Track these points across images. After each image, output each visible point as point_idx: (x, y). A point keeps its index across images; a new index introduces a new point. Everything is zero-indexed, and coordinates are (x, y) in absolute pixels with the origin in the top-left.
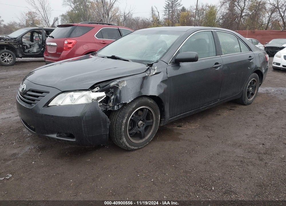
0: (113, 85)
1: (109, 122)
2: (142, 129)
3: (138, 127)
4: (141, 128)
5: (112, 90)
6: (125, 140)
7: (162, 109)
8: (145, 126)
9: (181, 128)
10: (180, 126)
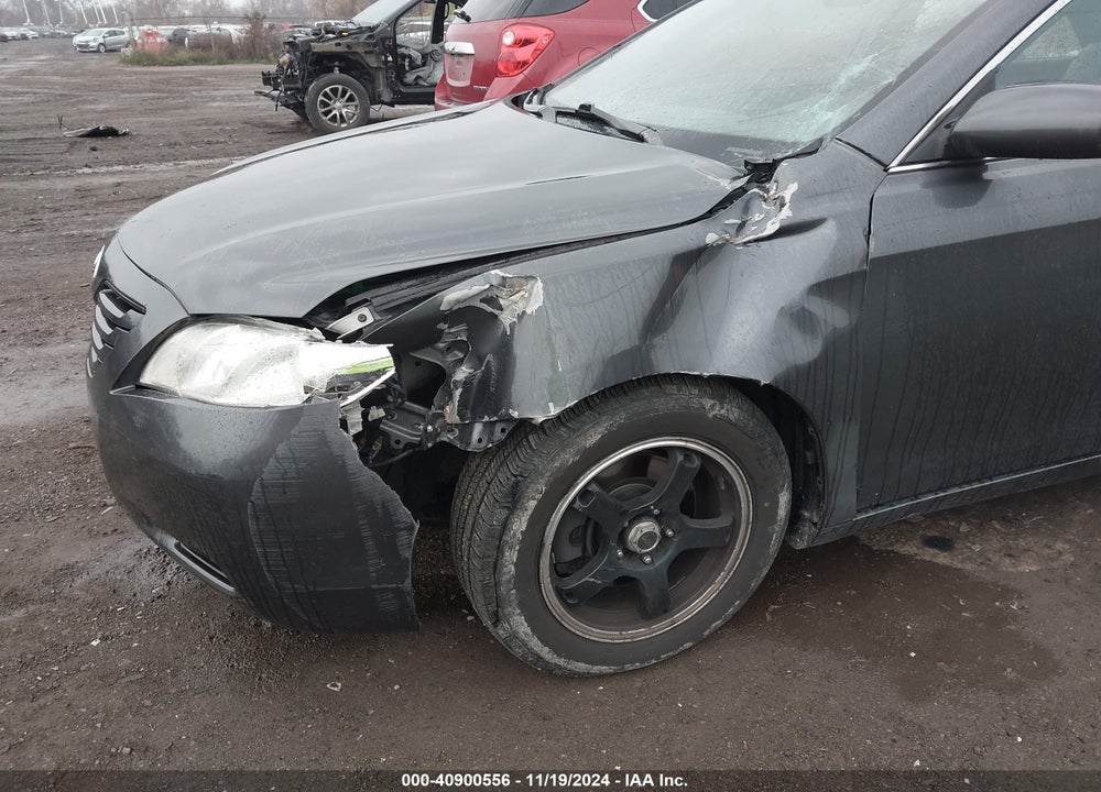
0: (458, 301)
1: (412, 527)
2: (651, 564)
3: (627, 552)
4: (648, 559)
5: (460, 332)
6: (521, 626)
7: (809, 454)
8: (670, 553)
9: (942, 558)
10: (943, 544)
